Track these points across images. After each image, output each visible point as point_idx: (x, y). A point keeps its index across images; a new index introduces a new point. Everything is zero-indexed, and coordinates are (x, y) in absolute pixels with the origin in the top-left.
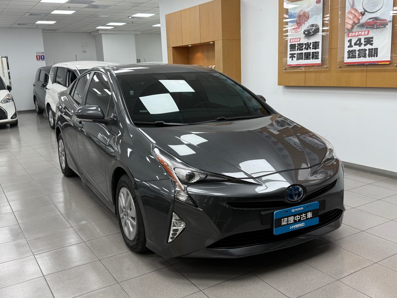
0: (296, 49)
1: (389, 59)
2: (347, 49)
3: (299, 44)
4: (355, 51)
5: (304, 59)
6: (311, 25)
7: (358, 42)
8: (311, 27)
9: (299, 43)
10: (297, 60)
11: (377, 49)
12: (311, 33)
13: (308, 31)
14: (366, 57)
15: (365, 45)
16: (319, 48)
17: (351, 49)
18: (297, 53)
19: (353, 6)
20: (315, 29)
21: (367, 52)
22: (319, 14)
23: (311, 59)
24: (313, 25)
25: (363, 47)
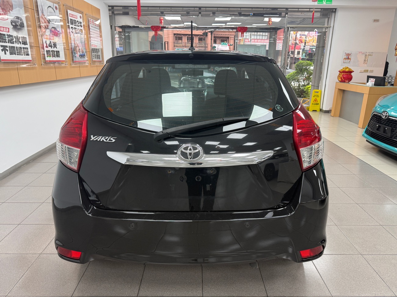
0: (7, 41)
1: (64, 60)
2: (46, 49)
3: (9, 36)
4: (50, 51)
5: (17, 55)
6: (17, 17)
7: (50, 45)
8: (16, 19)
9: (8, 34)
10: (10, 54)
11: (59, 51)
12: (17, 25)
13: (15, 22)
14: (55, 57)
15: (54, 48)
16: (27, 44)
17: (48, 49)
18: (9, 46)
19: (43, 13)
20: (20, 23)
21: (55, 53)
22: (21, 8)
23: (24, 55)
24: (18, 18)
25: (53, 49)
